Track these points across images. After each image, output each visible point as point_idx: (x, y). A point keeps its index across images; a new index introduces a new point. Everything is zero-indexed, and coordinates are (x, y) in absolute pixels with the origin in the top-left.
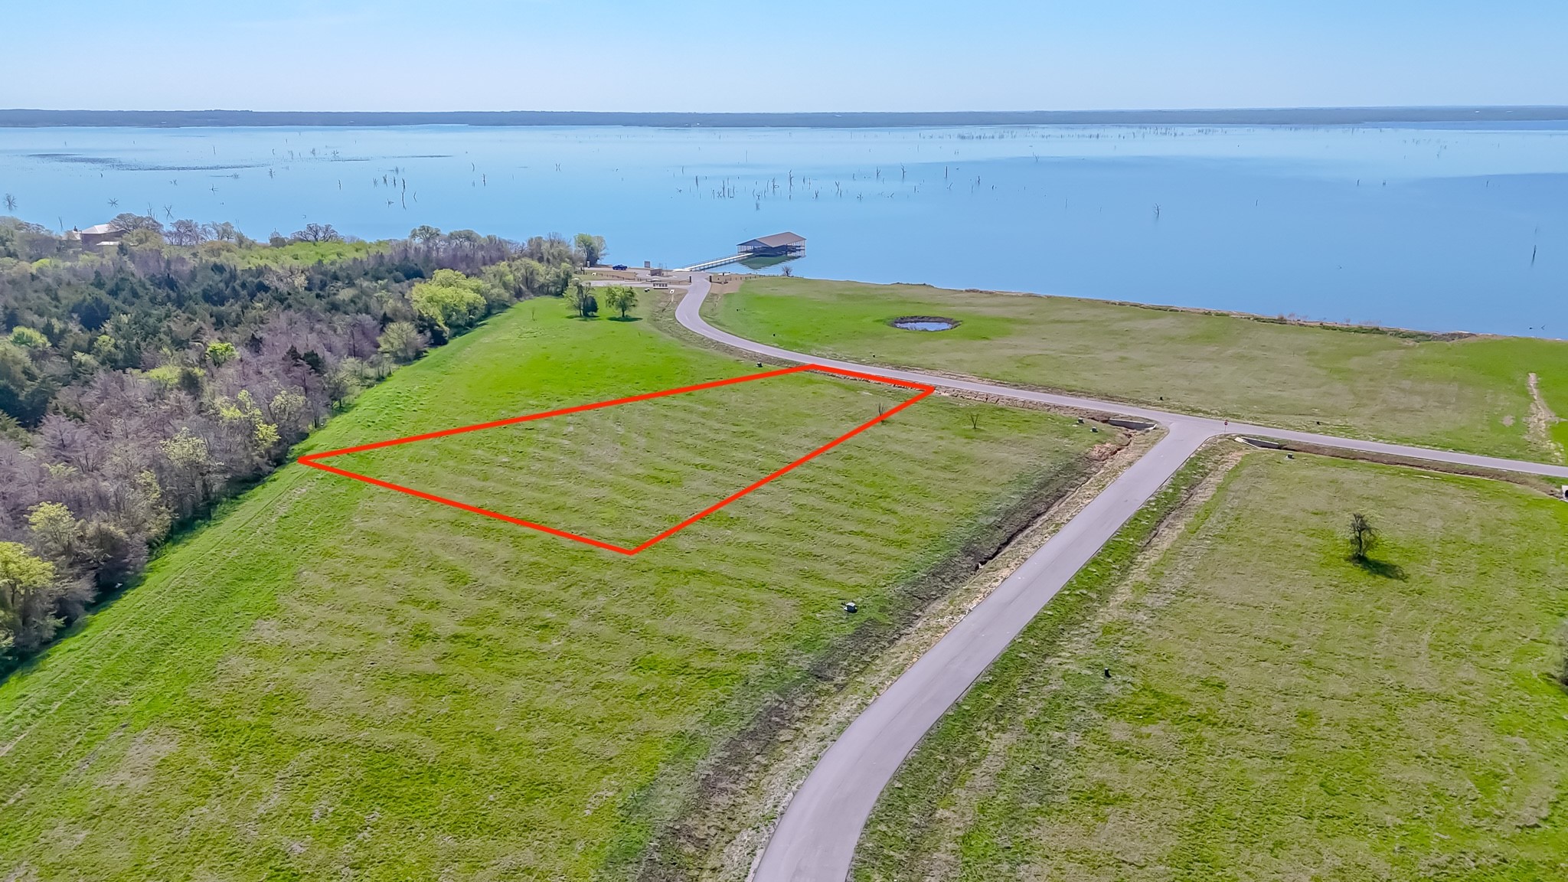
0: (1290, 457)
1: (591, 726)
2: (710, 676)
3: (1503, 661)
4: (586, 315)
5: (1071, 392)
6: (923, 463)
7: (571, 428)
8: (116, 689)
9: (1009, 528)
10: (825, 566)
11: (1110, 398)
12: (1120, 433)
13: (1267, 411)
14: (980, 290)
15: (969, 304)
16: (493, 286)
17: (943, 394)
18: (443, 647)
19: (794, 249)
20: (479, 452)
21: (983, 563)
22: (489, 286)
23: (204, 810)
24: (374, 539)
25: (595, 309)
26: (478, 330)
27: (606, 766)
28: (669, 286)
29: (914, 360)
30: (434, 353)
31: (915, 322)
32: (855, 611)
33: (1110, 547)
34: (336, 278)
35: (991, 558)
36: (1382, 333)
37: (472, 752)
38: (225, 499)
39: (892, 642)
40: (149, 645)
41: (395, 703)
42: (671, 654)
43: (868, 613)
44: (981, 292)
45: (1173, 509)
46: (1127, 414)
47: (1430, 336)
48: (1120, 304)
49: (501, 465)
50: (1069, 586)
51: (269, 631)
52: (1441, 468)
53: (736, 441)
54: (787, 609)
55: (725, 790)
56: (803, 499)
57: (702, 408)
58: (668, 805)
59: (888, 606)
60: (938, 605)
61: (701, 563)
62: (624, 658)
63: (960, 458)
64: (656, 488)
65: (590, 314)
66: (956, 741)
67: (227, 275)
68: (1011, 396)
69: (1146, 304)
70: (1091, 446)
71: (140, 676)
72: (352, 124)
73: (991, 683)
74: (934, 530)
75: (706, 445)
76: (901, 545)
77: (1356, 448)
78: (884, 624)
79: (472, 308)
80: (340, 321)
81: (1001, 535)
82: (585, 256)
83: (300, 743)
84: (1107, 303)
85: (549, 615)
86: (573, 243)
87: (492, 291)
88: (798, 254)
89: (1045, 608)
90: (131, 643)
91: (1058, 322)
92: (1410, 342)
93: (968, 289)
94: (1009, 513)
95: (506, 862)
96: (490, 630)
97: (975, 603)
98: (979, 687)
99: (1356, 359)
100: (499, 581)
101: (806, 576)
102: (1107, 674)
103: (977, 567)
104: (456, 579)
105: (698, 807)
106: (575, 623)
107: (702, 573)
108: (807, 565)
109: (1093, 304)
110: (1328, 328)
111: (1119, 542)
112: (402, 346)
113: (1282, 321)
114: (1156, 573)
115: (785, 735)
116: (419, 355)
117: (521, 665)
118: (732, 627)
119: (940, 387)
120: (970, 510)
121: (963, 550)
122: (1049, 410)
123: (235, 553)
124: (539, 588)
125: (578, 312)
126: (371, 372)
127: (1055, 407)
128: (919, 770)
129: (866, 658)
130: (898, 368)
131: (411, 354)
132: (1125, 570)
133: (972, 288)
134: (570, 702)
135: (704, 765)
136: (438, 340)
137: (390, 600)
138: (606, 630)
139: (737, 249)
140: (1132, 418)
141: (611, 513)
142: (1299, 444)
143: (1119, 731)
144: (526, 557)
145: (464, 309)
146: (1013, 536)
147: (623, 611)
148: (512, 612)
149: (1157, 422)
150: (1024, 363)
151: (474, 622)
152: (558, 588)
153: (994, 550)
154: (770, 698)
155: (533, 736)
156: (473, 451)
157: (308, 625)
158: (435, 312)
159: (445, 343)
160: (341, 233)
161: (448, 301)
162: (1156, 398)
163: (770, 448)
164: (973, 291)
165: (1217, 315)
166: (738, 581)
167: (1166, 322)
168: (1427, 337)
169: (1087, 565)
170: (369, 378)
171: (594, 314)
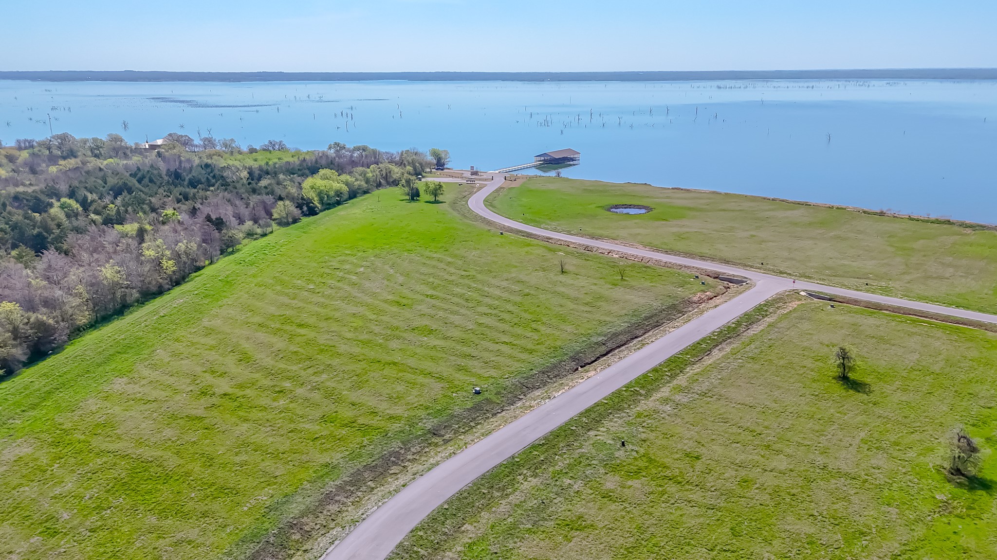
0: (832, 306)
1: (276, 456)
2: (365, 429)
3: (911, 454)
4: (413, 199)
5: (702, 257)
6: (575, 300)
7: (362, 269)
8: (16, 413)
9: (610, 345)
10: (476, 363)
11: (726, 262)
12: (720, 286)
13: (833, 274)
14: (682, 188)
15: (668, 197)
16: (357, 180)
17: (615, 256)
18: (214, 400)
19: (572, 159)
20: (299, 282)
21: (582, 367)
22: (354, 179)
23: (27, 488)
24: (209, 332)
25: (418, 196)
26: (340, 207)
27: (271, 480)
28: (476, 182)
29: (604, 233)
30: (305, 220)
31: (625, 208)
32: (480, 393)
33: (670, 361)
34: (268, 173)
35: (589, 364)
36: (953, 224)
37: (196, 467)
38: (136, 304)
39: (494, 415)
40: (47, 389)
41: (168, 433)
42: (347, 413)
43: (487, 395)
44: (682, 189)
45: (730, 338)
46: (731, 273)
47: (985, 227)
48: (773, 200)
49: (309, 290)
50: (628, 386)
51: (119, 384)
52: (940, 319)
53: (461, 281)
54: (437, 388)
55: (339, 501)
56: (484, 320)
57: (450, 260)
58: (294, 509)
59: (503, 391)
60: (537, 393)
61: (397, 358)
62: (318, 414)
63: (600, 298)
64: (394, 309)
65: (415, 198)
66: (500, 481)
67: (209, 170)
68: (658, 258)
69: (791, 200)
70: (695, 294)
71: (34, 407)
72: (339, 80)
73: (543, 445)
74: (559, 343)
75: (440, 283)
76: (531, 352)
77: (883, 303)
78: (495, 403)
79: (339, 193)
80: (254, 199)
81: (603, 349)
82: (435, 162)
83: (100, 453)
84: (764, 198)
85: (287, 384)
86: (428, 154)
87: (355, 183)
88: (574, 162)
89: (604, 399)
90: (37, 387)
91: (724, 210)
92: (969, 231)
93: (674, 187)
94: (616, 335)
95: (179, 536)
96: (248, 392)
97: (560, 392)
98: (534, 447)
99: (922, 241)
100: (269, 362)
101: (460, 369)
102: (623, 444)
103: (577, 369)
104: (244, 359)
105: (313, 511)
106: (300, 391)
107: (395, 364)
108: (463, 362)
109: (754, 199)
110: (912, 219)
111: (679, 358)
112: (285, 216)
113: (882, 214)
114: (693, 380)
115: (394, 469)
116: (295, 221)
117: (255, 414)
118: (394, 399)
119: (614, 251)
120: (590, 331)
121: (571, 357)
122: (680, 269)
123: (123, 337)
124: (289, 368)
125: (407, 197)
126: (259, 231)
127: (685, 267)
128: (466, 498)
129: (472, 424)
130: (593, 238)
131: (290, 220)
132: (673, 377)
133: (676, 187)
134: (271, 439)
135: (331, 485)
136: (312, 212)
137: (199, 369)
138: (316, 396)
139: (535, 159)
140: (734, 276)
141: (359, 323)
142: (844, 298)
143: (611, 482)
144: (293, 348)
145: (332, 193)
146: (611, 350)
147: (333, 385)
148: (267, 382)
149: (750, 279)
150: (680, 237)
151: (241, 386)
152: (300, 369)
153: (593, 359)
154: (396, 445)
155: (237, 459)
156: (295, 281)
157: (143, 382)
158: (312, 195)
159: (317, 214)
160: (288, 146)
161: (321, 188)
162: (758, 263)
163: (480, 286)
164: (675, 188)
165: (838, 208)
166: (414, 371)
167: (797, 214)
168: (983, 227)
169: (649, 372)
170: (256, 234)
171: (418, 198)
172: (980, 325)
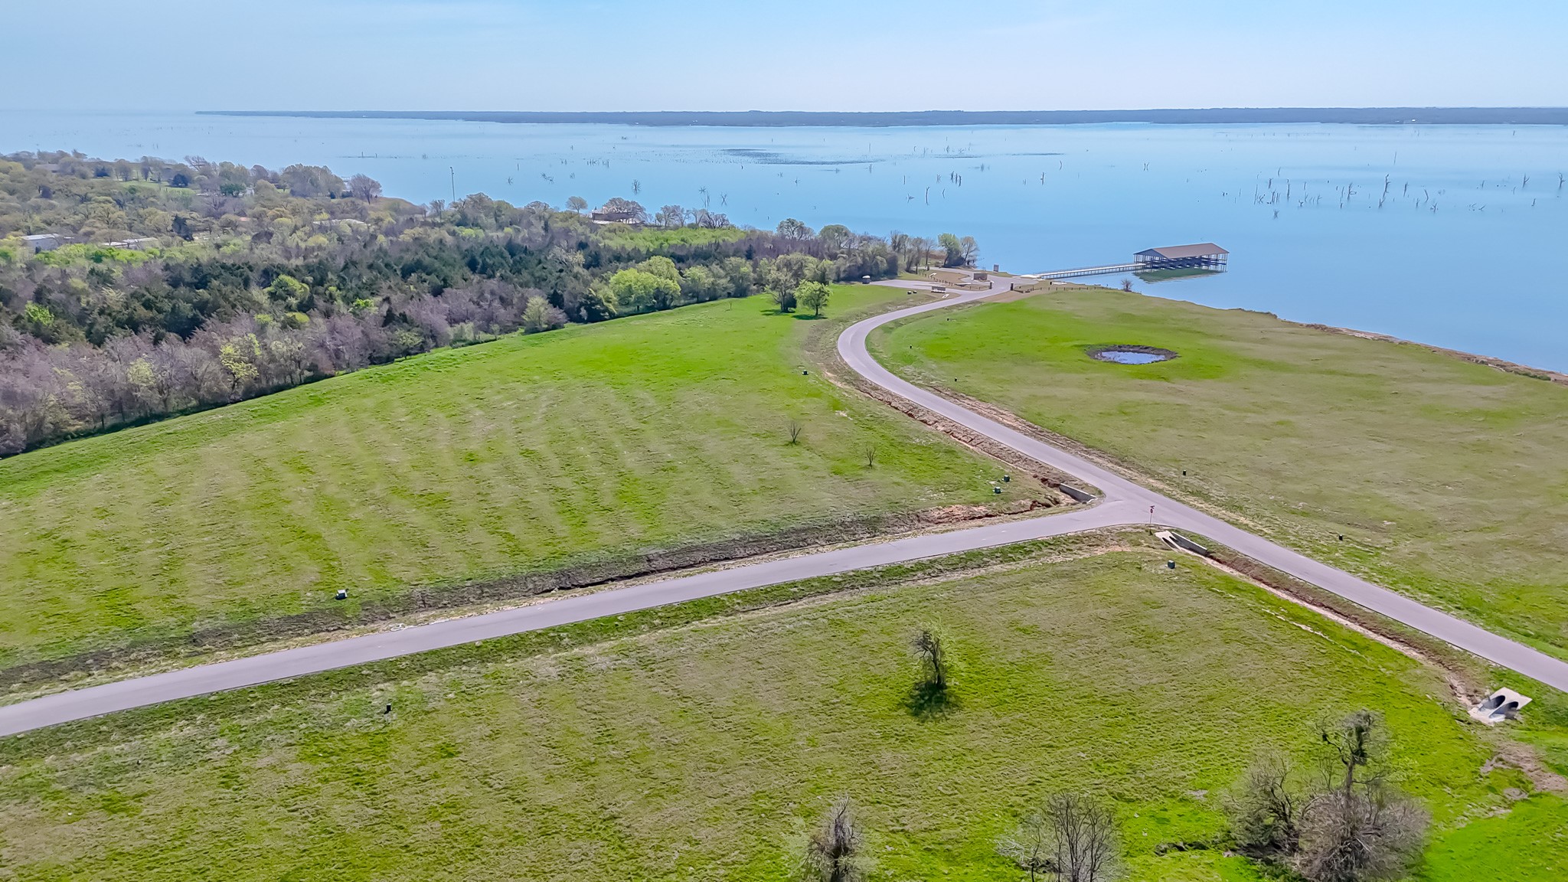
4: (785, 310)
12: (1026, 499)
17: (940, 428)
19: (1208, 262)
21: (561, 589)
22: (705, 275)
25: (795, 307)
26: (654, 313)
30: (570, 326)
39: (316, 632)
52: (1370, 624)
59: (378, 602)
60: (426, 614)
61: (333, 530)
65: (789, 309)
74: (580, 548)
76: (517, 554)
77: (1294, 576)
78: (343, 616)
79: (660, 294)
82: (945, 254)
86: (940, 241)
87: (705, 281)
88: (1217, 267)
94: (693, 550)
97: (449, 619)
103: (549, 591)
112: (537, 319)
116: (550, 328)
120: (657, 538)
121: (563, 571)
125: (776, 307)
129: (265, 639)
131: (540, 326)
132: (658, 628)
136: (596, 317)
139: (1134, 258)
143: (273, 758)
145: (648, 293)
146: (652, 572)
153: (599, 580)
170: (464, 341)
171: (793, 309)
172: (1436, 651)
